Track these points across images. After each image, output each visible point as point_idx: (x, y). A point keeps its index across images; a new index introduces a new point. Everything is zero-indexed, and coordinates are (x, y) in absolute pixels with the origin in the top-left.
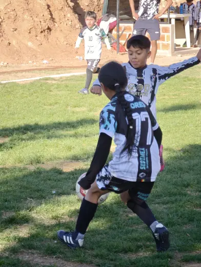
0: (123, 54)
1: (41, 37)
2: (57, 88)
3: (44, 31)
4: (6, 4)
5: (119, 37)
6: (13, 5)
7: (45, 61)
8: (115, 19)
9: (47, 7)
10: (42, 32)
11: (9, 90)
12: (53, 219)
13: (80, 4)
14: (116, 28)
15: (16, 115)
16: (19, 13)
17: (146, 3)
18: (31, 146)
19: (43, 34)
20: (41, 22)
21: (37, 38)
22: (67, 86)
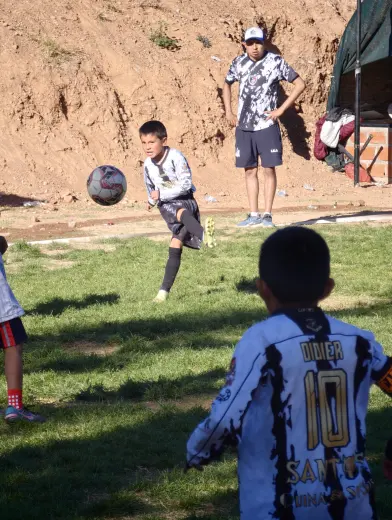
0: (365, 187)
1: (203, 151)
2: (227, 251)
3: (211, 138)
4: (136, 86)
5: (358, 153)
6: (150, 89)
7: (211, 198)
8: (352, 118)
9: (217, 93)
10: (205, 141)
11: (133, 253)
12: (182, 508)
13: (284, 88)
14: (353, 135)
15: (140, 303)
16: (160, 105)
17: (247, 90)
18: (160, 364)
19: (208, 145)
20: (204, 121)
21: (197, 152)
22: (247, 248)
